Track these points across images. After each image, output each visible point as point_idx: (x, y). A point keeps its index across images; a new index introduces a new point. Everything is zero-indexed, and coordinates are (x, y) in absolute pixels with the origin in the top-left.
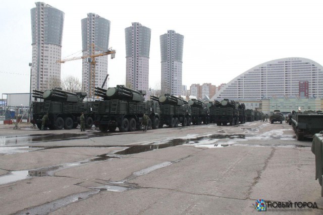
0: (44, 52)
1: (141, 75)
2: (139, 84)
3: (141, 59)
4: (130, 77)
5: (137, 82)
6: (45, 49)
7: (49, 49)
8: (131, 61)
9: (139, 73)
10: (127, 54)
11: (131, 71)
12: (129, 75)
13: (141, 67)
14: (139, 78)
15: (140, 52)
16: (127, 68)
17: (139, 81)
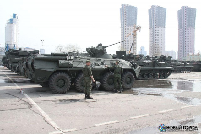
0: (127, 31)
1: (188, 40)
2: (187, 46)
3: (188, 30)
4: (181, 42)
5: (186, 45)
6: (127, 29)
7: (129, 29)
8: (181, 31)
9: (187, 39)
10: (179, 27)
11: (181, 38)
12: (180, 40)
13: (188, 35)
14: (187, 42)
15: (187, 25)
16: (179, 36)
17: (187, 44)
